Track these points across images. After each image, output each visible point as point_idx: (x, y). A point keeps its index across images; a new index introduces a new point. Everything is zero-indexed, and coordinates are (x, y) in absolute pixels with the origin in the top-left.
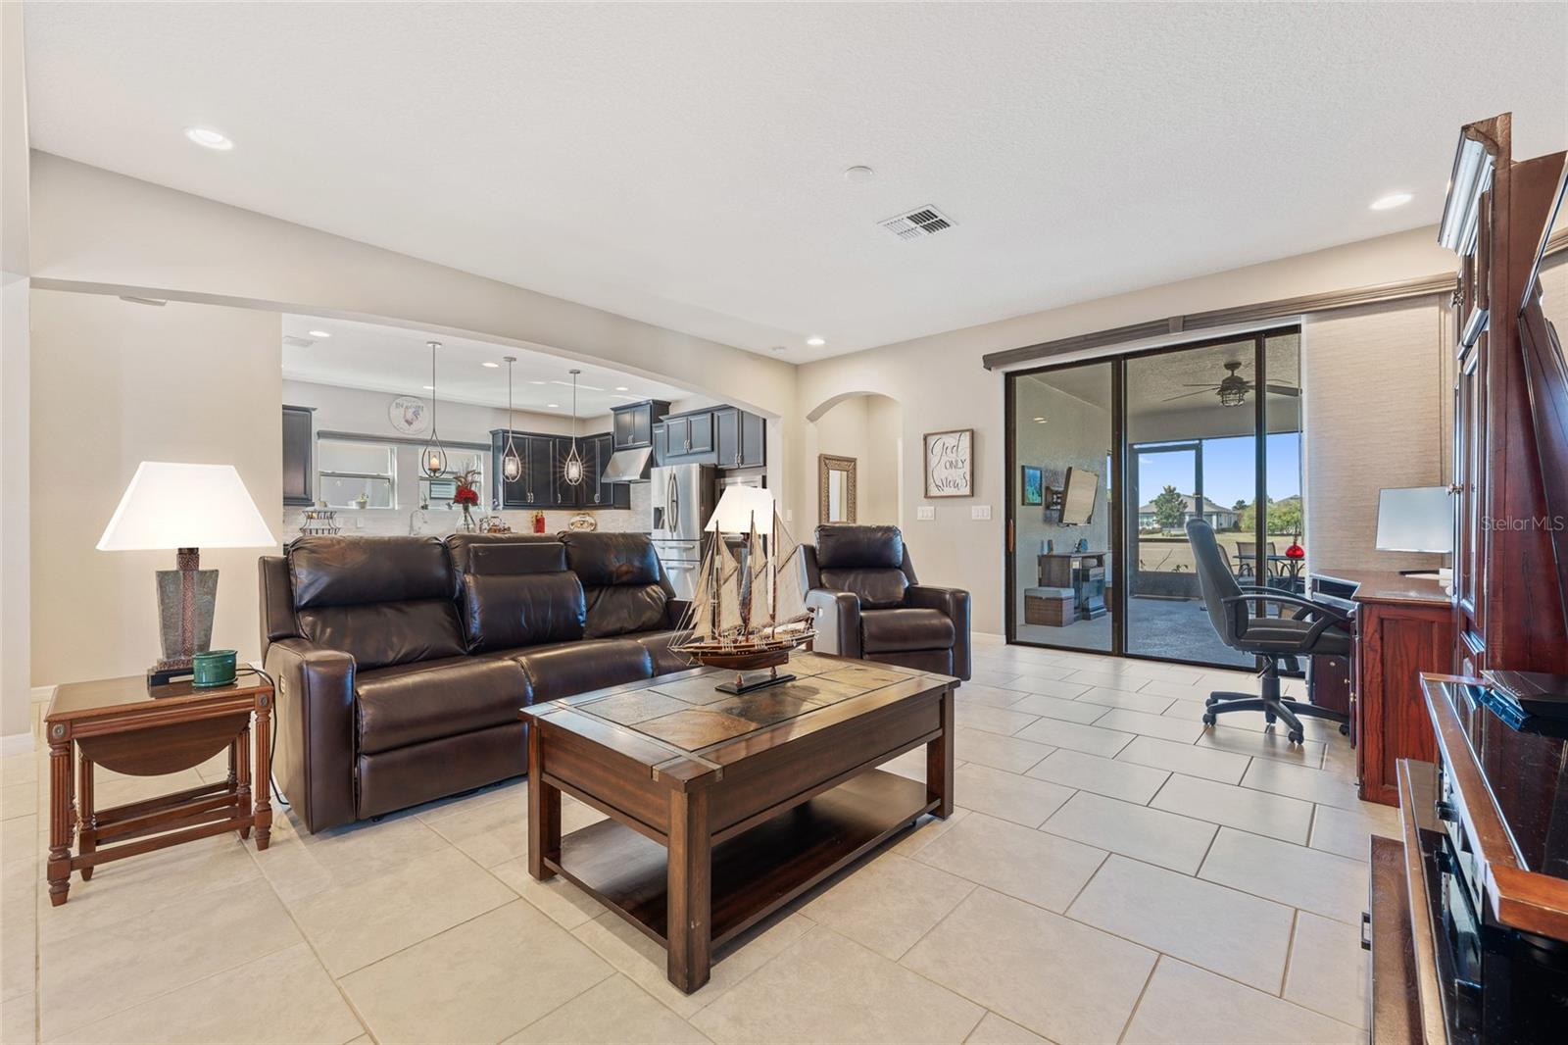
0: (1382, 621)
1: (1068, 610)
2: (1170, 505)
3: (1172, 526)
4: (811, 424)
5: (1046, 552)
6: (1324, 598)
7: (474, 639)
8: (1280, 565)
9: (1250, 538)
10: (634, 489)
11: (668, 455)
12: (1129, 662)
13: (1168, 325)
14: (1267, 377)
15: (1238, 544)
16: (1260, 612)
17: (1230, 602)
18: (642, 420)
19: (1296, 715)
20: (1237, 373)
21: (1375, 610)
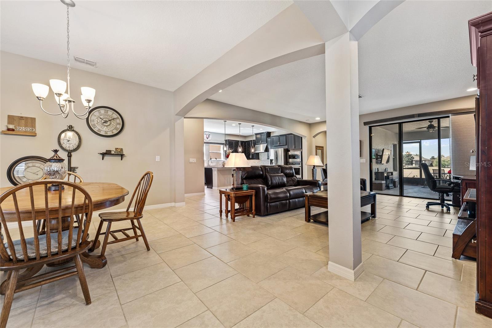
0: (466, 183)
1: (384, 186)
2: (408, 158)
3: (409, 164)
4: (314, 138)
5: (377, 171)
6: (456, 181)
7: (270, 185)
8: (446, 176)
9: (437, 168)
10: (260, 154)
11: (273, 146)
12: (404, 198)
13: (414, 116)
14: (441, 125)
15: (433, 169)
16: (439, 184)
17: (432, 181)
18: (264, 137)
19: (449, 206)
20: (432, 123)
21: (465, 181)
